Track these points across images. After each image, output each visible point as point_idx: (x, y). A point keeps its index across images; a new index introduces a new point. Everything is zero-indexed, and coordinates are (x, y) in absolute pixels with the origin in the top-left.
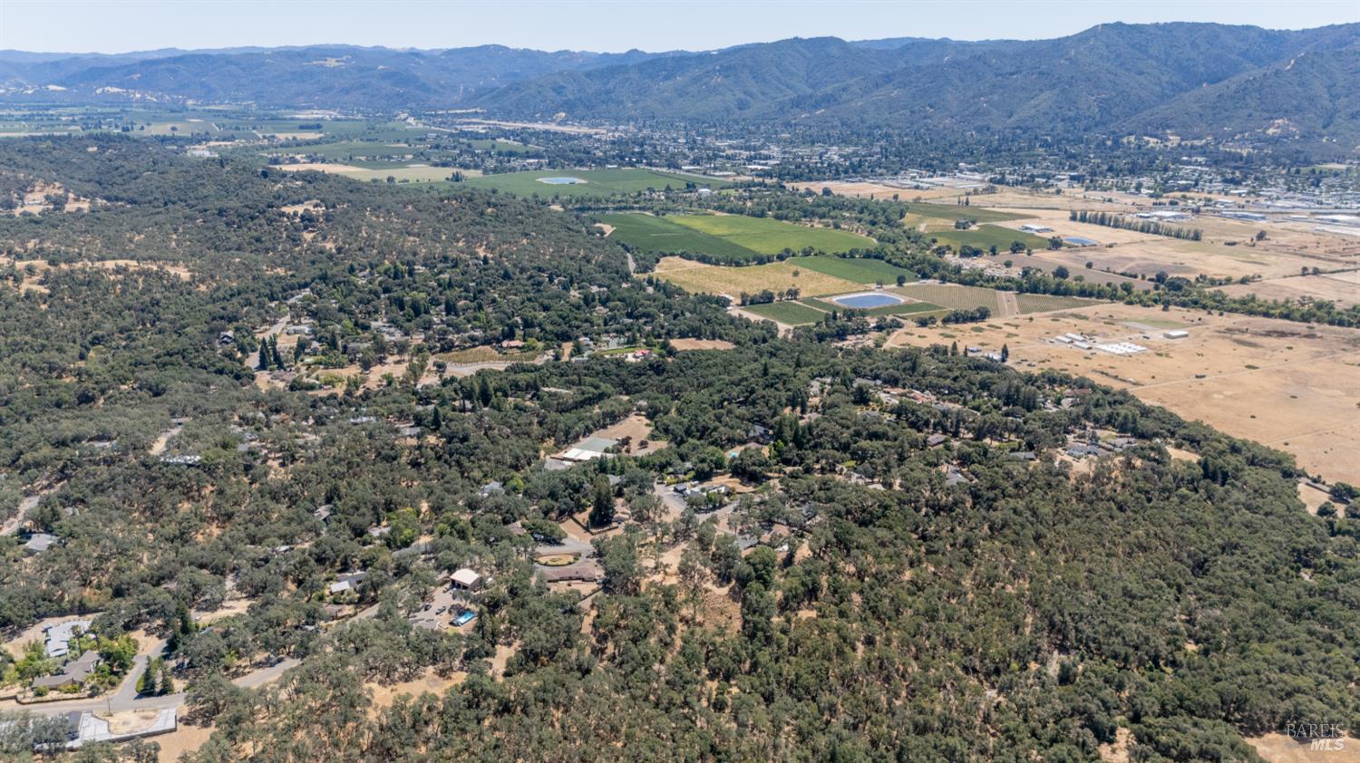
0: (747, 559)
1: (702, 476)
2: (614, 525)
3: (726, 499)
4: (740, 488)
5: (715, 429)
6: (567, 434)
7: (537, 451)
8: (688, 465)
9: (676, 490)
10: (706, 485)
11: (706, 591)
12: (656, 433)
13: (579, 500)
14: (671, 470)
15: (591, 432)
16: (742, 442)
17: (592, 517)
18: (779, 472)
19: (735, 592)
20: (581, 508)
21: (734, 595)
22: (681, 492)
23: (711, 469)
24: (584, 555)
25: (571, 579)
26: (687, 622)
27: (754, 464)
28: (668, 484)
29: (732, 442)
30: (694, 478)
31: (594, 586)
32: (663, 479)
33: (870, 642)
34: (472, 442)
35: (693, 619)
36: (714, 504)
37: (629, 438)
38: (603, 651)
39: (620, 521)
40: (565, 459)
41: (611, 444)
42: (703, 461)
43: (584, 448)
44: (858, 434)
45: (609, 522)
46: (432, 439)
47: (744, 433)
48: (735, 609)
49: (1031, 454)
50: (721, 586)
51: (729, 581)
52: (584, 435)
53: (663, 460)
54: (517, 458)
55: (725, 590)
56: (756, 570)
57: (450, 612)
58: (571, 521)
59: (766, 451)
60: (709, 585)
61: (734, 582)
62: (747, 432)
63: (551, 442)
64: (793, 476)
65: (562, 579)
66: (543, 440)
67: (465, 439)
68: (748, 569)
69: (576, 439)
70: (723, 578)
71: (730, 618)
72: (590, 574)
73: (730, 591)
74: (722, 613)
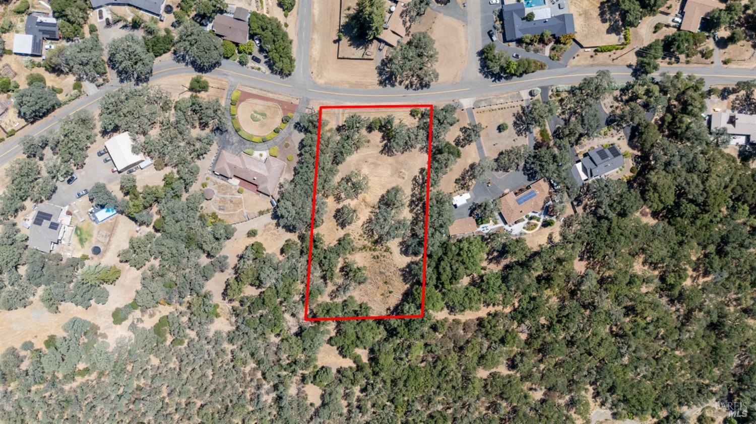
11: (387, 250)
19: (411, 271)
21: (407, 274)
24: (295, 118)
25: (247, 180)
31: (264, 204)
48: (400, 287)
50: (405, 252)
51: (415, 254)
55: (403, 261)
57: (91, 199)
60: (394, 244)
61: (419, 258)
71: (390, 292)
72: (266, 188)
73: (409, 266)
74: (386, 283)
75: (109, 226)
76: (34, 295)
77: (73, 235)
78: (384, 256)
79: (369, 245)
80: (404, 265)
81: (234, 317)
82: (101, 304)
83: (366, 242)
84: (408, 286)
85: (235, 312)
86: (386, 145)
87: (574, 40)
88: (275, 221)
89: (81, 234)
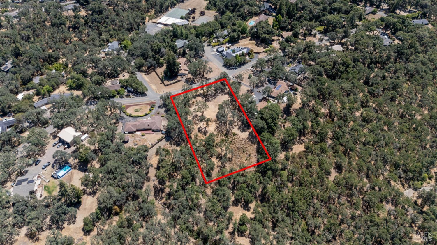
0: (260, 113)
1: (233, 41)
2: (179, 78)
3: (247, 58)
4: (256, 49)
5: (242, 6)
6: (161, 7)
7: (144, 19)
8: (225, 32)
9: (217, 51)
10: (235, 47)
11: (234, 134)
12: (210, 6)
13: (159, 60)
14: (215, 35)
15: (175, 5)
16: (257, 14)
17: (165, 73)
18: (278, 36)
19: (252, 136)
20: (161, 65)
21: (252, 139)
22: (220, 52)
23: (239, 36)
24: (157, 105)
25: (144, 130)
26: (221, 159)
27: (265, 33)
28: (213, 47)
29: (251, 15)
30: (229, 42)
31: (159, 135)
32: (210, 42)
33: (339, 168)
34: (105, 14)
35: (225, 155)
36: (240, 63)
37: (195, 9)
38: (162, 190)
39: (183, 75)
40: (159, 23)
41: (184, 13)
42: (234, 31)
43: (170, 16)
44: (324, 9)
45: (176, 76)
46: (83, 13)
47: (258, 9)
48: (252, 149)
49: (425, 21)
50: (244, 131)
51: (249, 128)
52: (171, 7)
53: (211, 30)
54: (131, 24)
55: (245, 135)
56: (267, 124)
57: (53, 167)
58: (154, 73)
59: (271, 20)
60: (235, 130)
61: (251, 129)
62: (260, 7)
63: (152, 12)
64: (288, 40)
65: (138, 130)
66: (148, 11)
67: (101, 12)
68: (261, 124)
69: (167, 9)
70: (245, 126)
71: (249, 155)
72: (157, 126)
73: (249, 135)
74: (244, 152)
75: (67, 178)
76: (18, 234)
77: (43, 191)
78: (234, 139)
79: (224, 138)
80: (247, 136)
81: (167, 209)
82: (72, 225)
83: (221, 137)
84: (256, 145)
85: (167, 205)
86: (205, 100)
87: (255, 53)
88: (168, 143)
89: (49, 189)
